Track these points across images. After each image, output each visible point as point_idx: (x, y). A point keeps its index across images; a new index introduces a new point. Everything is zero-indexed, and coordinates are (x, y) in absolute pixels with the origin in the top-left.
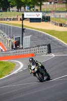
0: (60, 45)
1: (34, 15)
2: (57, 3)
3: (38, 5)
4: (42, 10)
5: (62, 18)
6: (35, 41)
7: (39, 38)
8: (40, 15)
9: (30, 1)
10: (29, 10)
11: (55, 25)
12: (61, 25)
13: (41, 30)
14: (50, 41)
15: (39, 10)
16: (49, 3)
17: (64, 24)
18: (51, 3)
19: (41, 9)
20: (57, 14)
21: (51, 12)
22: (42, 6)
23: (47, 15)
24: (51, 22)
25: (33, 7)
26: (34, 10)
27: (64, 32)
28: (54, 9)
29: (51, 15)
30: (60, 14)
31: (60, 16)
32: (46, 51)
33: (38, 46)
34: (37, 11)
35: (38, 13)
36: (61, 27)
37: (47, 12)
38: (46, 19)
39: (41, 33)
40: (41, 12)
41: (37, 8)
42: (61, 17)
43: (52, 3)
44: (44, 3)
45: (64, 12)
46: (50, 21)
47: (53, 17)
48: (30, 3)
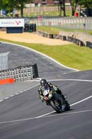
0: (52, 65)
1: (13, 23)
2: (45, 4)
3: (18, 8)
4: (24, 15)
5: (54, 26)
6: (15, 61)
7: (20, 55)
8: (21, 23)
9: (7, 2)
10: (5, 16)
11: (44, 36)
12: (52, 37)
13: (23, 44)
14: (37, 59)
15: (20, 15)
16: (33, 5)
17: (57, 35)
18: (36, 4)
19: (22, 13)
20: (46, 21)
21: (36, 18)
22: (24, 10)
23: (31, 22)
24: (37, 32)
25: (12, 11)
26: (12, 15)
28: (42, 14)
29: (38, 23)
30: (50, 20)
31: (50, 23)
32: (31, 74)
33: (20, 68)
34: (17, 16)
35: (18, 20)
37: (31, 18)
38: (30, 28)
39: (23, 49)
40: (22, 17)
41: (16, 12)
42: (52, 24)
43: (39, 5)
44: (27, 5)
45: (56, 17)
46: (35, 30)
47: (39, 25)
48: (7, 5)
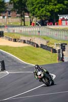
0: (15, 61)
2: (10, 17)
5: (16, 33)
11: (9, 40)
12: (15, 40)
16: (1, 17)
17: (19, 39)
18: (4, 17)
20: (11, 29)
21: (4, 26)
24: (4, 37)
27: (19, 47)
28: (8, 24)
29: (5, 30)
30: (14, 29)
36: (16, 43)
42: (15, 31)
45: (18, 26)
47: (6, 32)
